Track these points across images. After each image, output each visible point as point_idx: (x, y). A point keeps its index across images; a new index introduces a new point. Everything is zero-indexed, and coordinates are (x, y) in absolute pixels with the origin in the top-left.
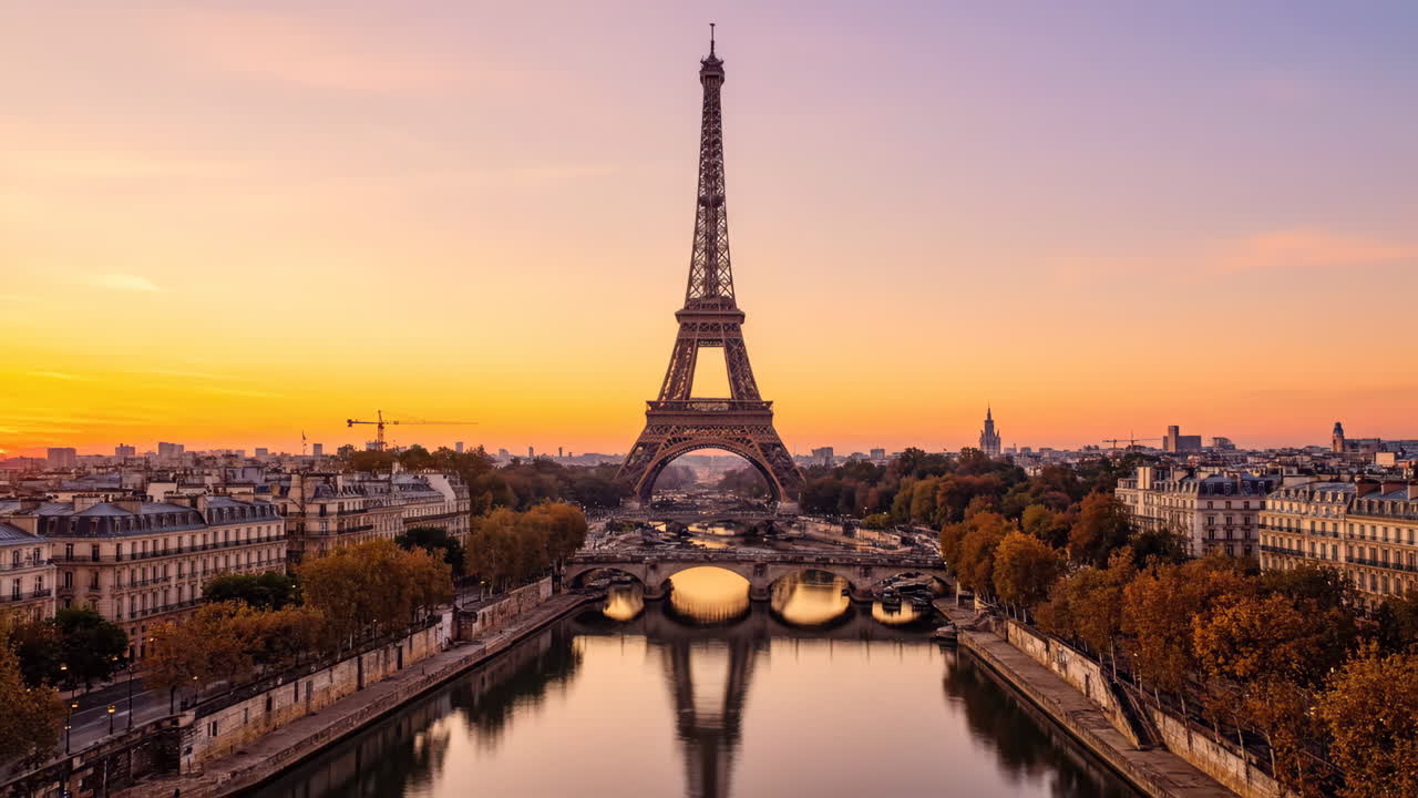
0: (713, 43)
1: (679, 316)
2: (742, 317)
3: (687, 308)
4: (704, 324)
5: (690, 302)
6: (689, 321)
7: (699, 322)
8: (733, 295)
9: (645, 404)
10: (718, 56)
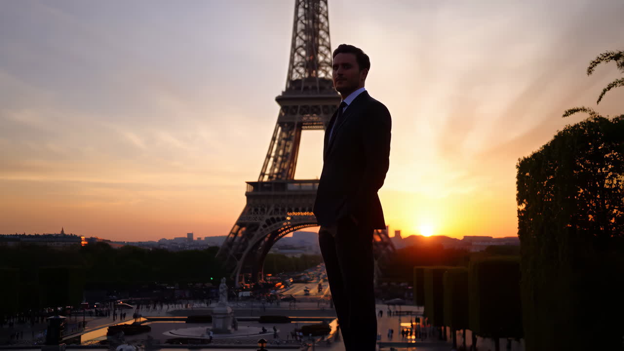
1: (279, 100)
3: (288, 90)
4: (304, 107)
5: (293, 85)
6: (288, 104)
7: (300, 104)
9: (246, 184)
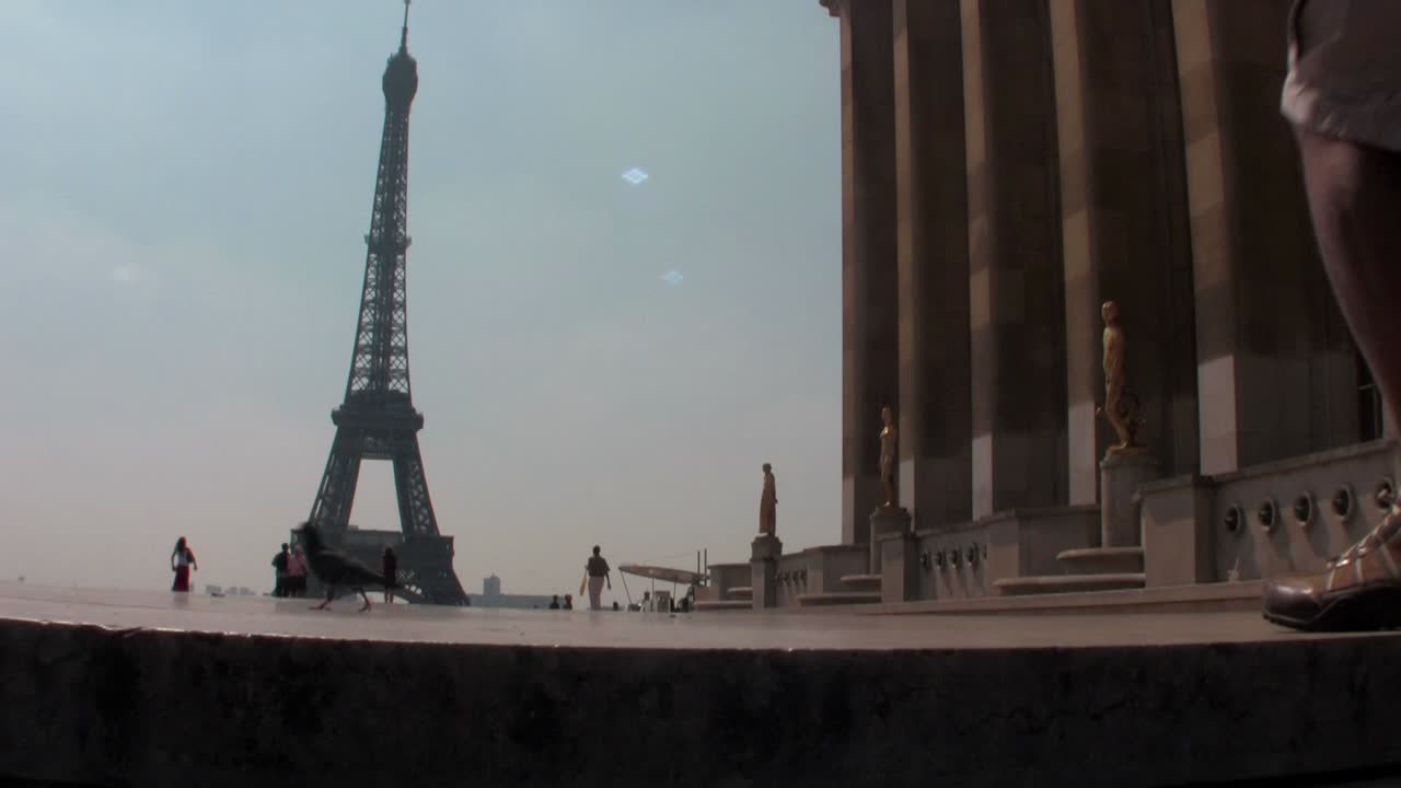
0: (405, 30)
2: (418, 422)
3: (347, 404)
5: (351, 397)
6: (349, 424)
8: (409, 391)
10: (412, 52)
